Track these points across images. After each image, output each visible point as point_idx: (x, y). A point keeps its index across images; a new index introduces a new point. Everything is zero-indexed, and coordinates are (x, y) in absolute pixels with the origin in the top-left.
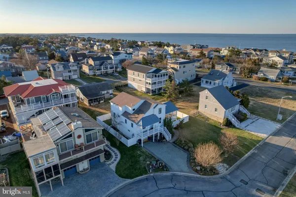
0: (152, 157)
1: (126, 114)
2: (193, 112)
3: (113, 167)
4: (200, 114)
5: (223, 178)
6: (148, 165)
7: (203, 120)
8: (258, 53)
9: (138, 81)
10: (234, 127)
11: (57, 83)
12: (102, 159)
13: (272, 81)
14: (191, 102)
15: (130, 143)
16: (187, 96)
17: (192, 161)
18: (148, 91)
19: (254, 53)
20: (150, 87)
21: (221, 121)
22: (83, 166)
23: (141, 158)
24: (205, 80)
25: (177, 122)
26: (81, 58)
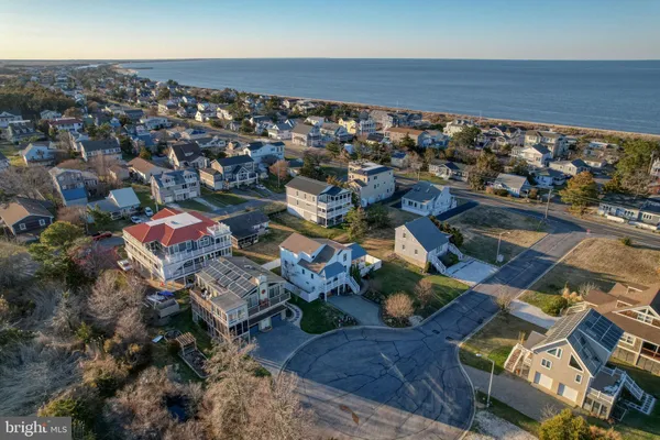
0: (338, 312)
1: (303, 262)
2: (387, 254)
3: (297, 323)
4: (396, 258)
5: (417, 329)
6: (336, 321)
7: (400, 265)
8: (509, 135)
9: (304, 204)
10: (439, 273)
11: (199, 221)
12: (284, 316)
13: (514, 196)
14: (385, 239)
15: (311, 297)
16: (380, 228)
17: (383, 314)
18: (321, 222)
19: (502, 133)
20: (324, 216)
21: (423, 266)
22: (265, 323)
23: (327, 314)
24: (407, 201)
25: (367, 270)
26: (191, 154)
